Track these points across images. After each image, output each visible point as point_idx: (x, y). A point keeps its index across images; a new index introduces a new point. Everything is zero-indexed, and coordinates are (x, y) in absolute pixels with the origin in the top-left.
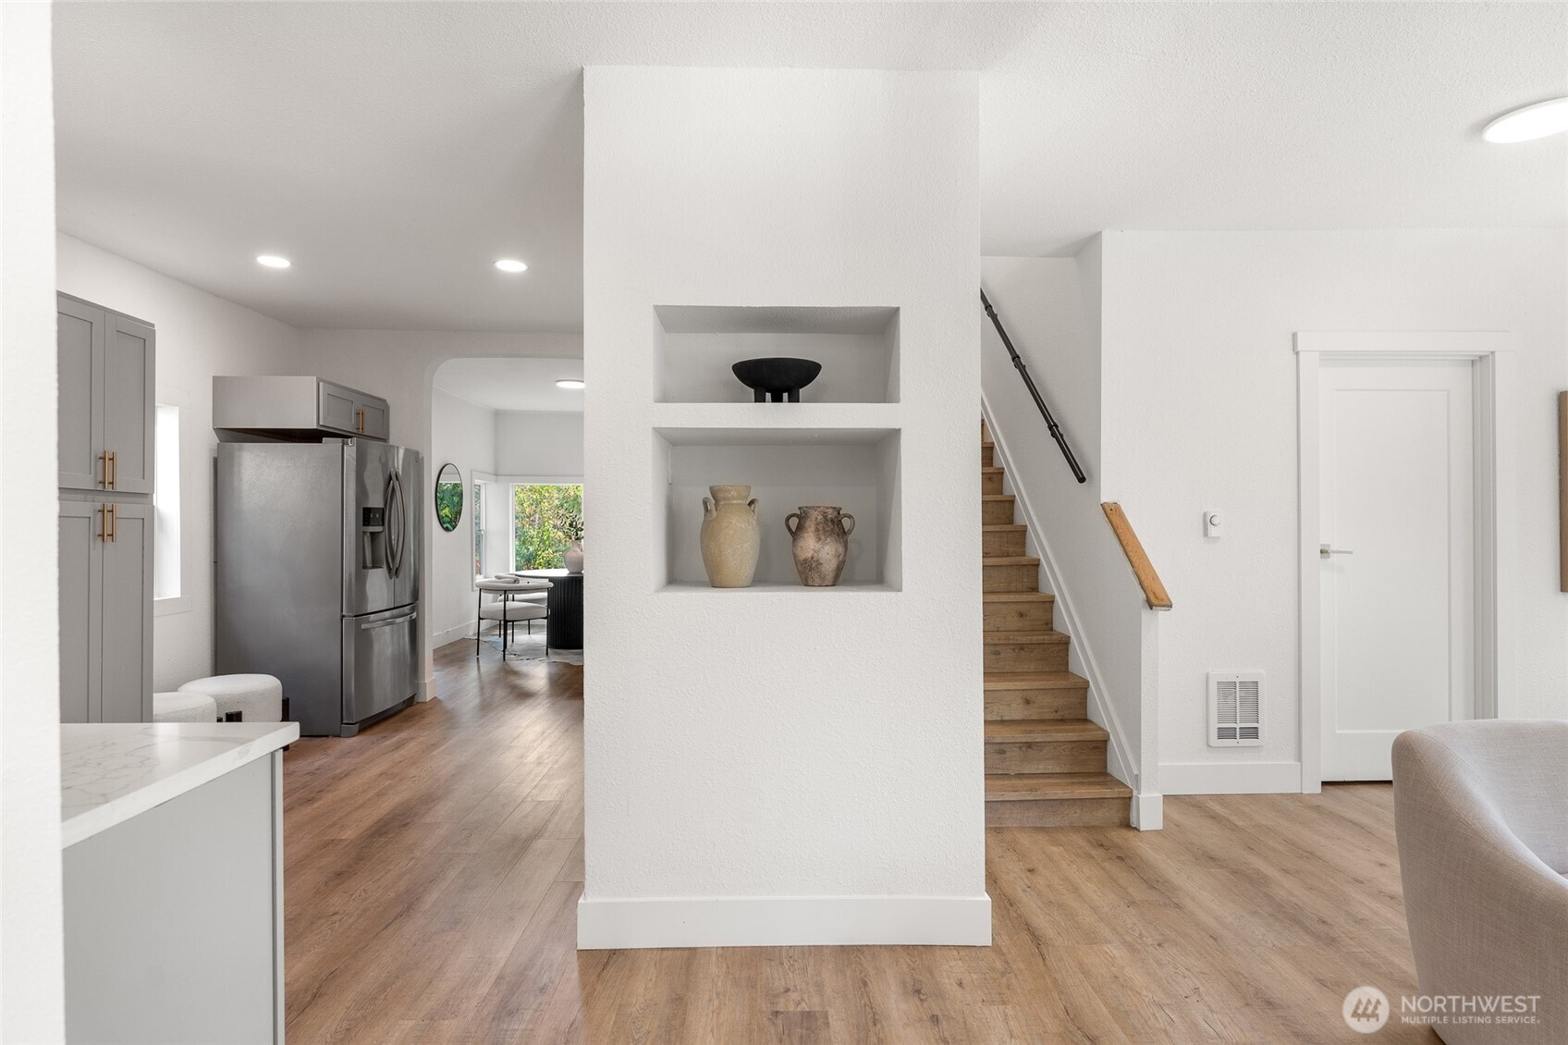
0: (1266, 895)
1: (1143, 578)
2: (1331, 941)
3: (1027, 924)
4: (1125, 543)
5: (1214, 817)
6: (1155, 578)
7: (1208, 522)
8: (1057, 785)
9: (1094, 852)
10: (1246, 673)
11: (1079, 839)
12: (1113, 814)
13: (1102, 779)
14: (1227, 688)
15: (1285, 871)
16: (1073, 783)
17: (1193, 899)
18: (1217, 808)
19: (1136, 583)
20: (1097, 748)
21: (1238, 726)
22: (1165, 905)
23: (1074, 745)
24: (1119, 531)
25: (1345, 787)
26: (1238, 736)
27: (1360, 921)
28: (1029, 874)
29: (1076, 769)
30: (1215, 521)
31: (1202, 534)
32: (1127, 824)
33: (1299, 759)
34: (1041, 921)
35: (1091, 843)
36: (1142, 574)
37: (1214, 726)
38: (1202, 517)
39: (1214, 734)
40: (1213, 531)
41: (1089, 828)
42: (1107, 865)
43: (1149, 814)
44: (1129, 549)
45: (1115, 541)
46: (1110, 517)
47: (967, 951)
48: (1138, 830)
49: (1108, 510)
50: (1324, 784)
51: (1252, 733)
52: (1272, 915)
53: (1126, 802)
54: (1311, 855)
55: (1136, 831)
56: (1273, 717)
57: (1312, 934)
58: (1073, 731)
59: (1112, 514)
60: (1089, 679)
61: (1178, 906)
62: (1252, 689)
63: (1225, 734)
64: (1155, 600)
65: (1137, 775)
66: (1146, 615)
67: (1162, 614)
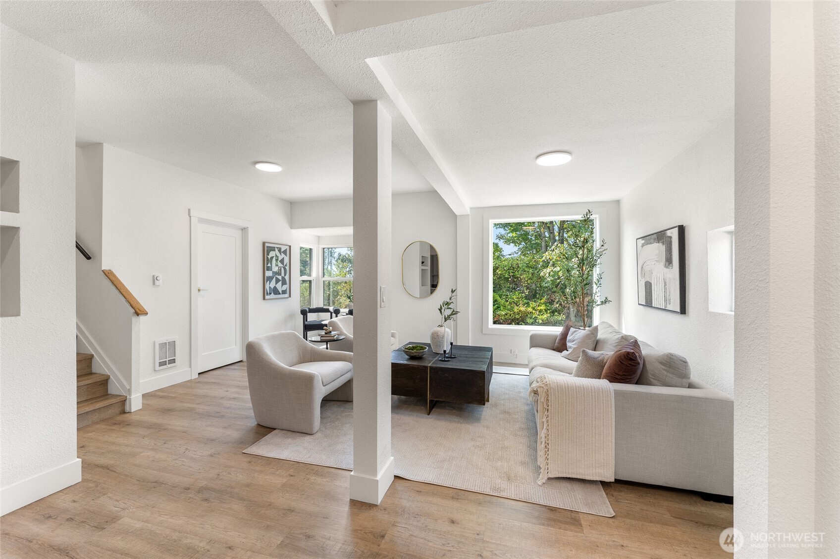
0: (196, 413)
1: (132, 303)
2: (223, 416)
3: (96, 465)
4: (119, 288)
5: (162, 397)
6: (138, 302)
7: (155, 279)
8: (83, 406)
9: (113, 428)
10: (171, 338)
11: (102, 426)
12: (117, 409)
13: (107, 397)
14: (163, 346)
15: (199, 404)
16: (96, 402)
17: (169, 425)
18: (161, 394)
19: (127, 305)
20: (102, 384)
21: (167, 360)
22: (159, 431)
23: (89, 386)
24: (115, 283)
25: (205, 373)
26: (167, 364)
27: (228, 408)
28: (82, 449)
29: (90, 397)
30: (158, 278)
31: (152, 284)
32: (123, 412)
33: (190, 367)
34: (102, 461)
35: (109, 425)
36: (130, 301)
37: (158, 361)
38: (152, 278)
39: (157, 364)
40: (157, 283)
41: (103, 421)
42: (122, 429)
43: (136, 403)
44: (122, 291)
45: (114, 288)
46: (109, 276)
47: (68, 490)
48: (131, 412)
49: (107, 273)
50: (199, 374)
51: (173, 361)
52: (200, 418)
53: (123, 402)
54: (205, 396)
55: (130, 414)
56: (181, 354)
57: (216, 417)
58: (88, 379)
59: (109, 275)
60: (93, 353)
61: (165, 429)
62: (173, 344)
63: (161, 364)
64: (139, 312)
65: (129, 389)
66: (135, 319)
67: (142, 318)
